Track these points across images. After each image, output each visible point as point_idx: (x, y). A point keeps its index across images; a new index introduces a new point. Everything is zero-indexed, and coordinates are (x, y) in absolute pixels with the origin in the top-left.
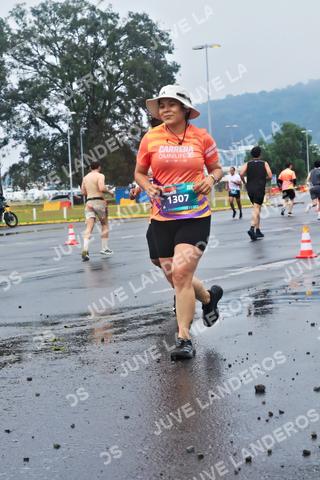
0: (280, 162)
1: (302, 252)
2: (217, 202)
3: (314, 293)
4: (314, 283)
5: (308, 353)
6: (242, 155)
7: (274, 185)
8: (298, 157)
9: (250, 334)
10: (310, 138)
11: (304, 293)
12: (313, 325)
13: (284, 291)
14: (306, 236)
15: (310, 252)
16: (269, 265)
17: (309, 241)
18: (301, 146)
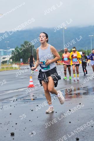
0: (24, 54)
1: (30, 85)
2: (2, 68)
3: (34, 99)
4: (33, 96)
5: (30, 121)
6: (10, 52)
7: (21, 62)
8: (30, 53)
9: (10, 114)
10: (33, 46)
11: (31, 99)
12: (32, 110)
13: (23, 99)
14: (31, 80)
15: (33, 85)
16: (18, 90)
17: (32, 81)
18: (31, 49)
